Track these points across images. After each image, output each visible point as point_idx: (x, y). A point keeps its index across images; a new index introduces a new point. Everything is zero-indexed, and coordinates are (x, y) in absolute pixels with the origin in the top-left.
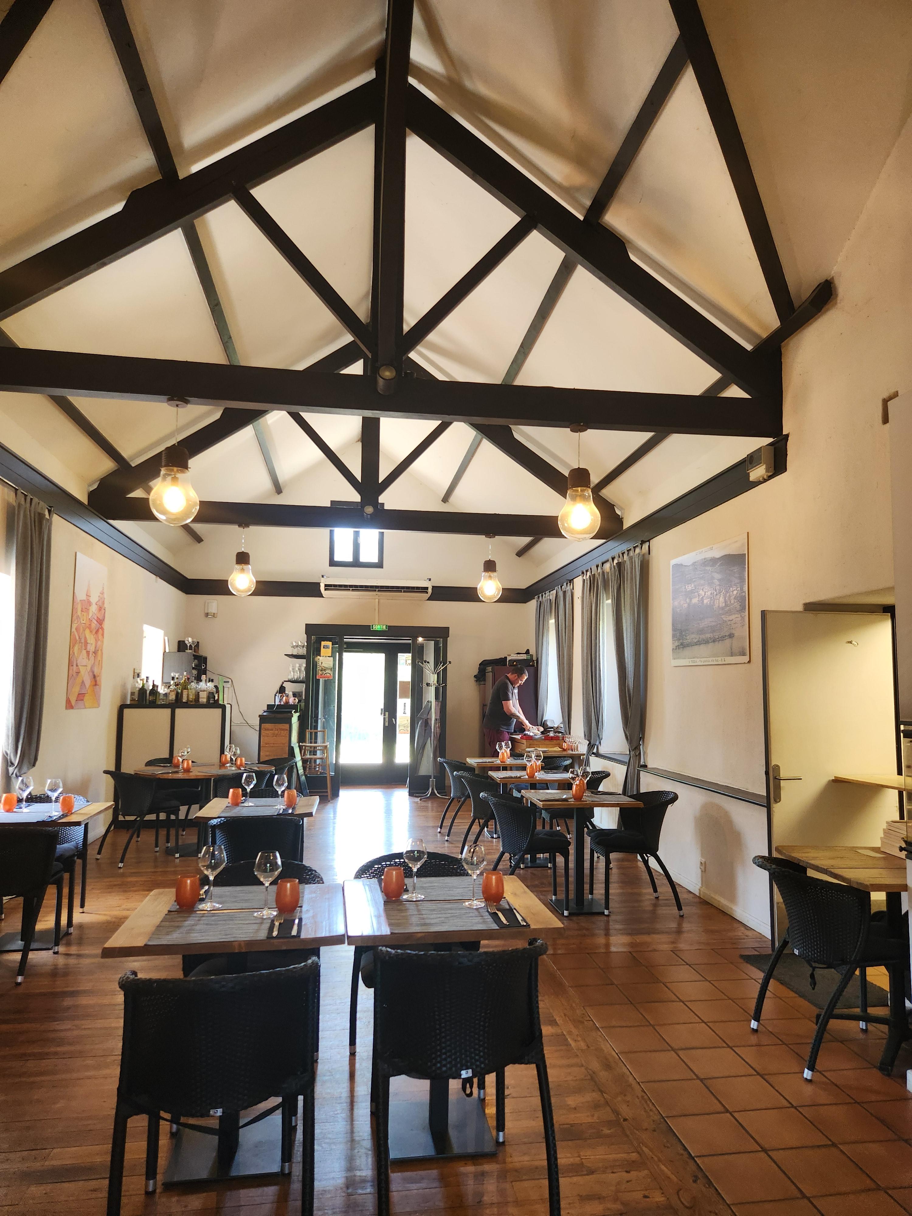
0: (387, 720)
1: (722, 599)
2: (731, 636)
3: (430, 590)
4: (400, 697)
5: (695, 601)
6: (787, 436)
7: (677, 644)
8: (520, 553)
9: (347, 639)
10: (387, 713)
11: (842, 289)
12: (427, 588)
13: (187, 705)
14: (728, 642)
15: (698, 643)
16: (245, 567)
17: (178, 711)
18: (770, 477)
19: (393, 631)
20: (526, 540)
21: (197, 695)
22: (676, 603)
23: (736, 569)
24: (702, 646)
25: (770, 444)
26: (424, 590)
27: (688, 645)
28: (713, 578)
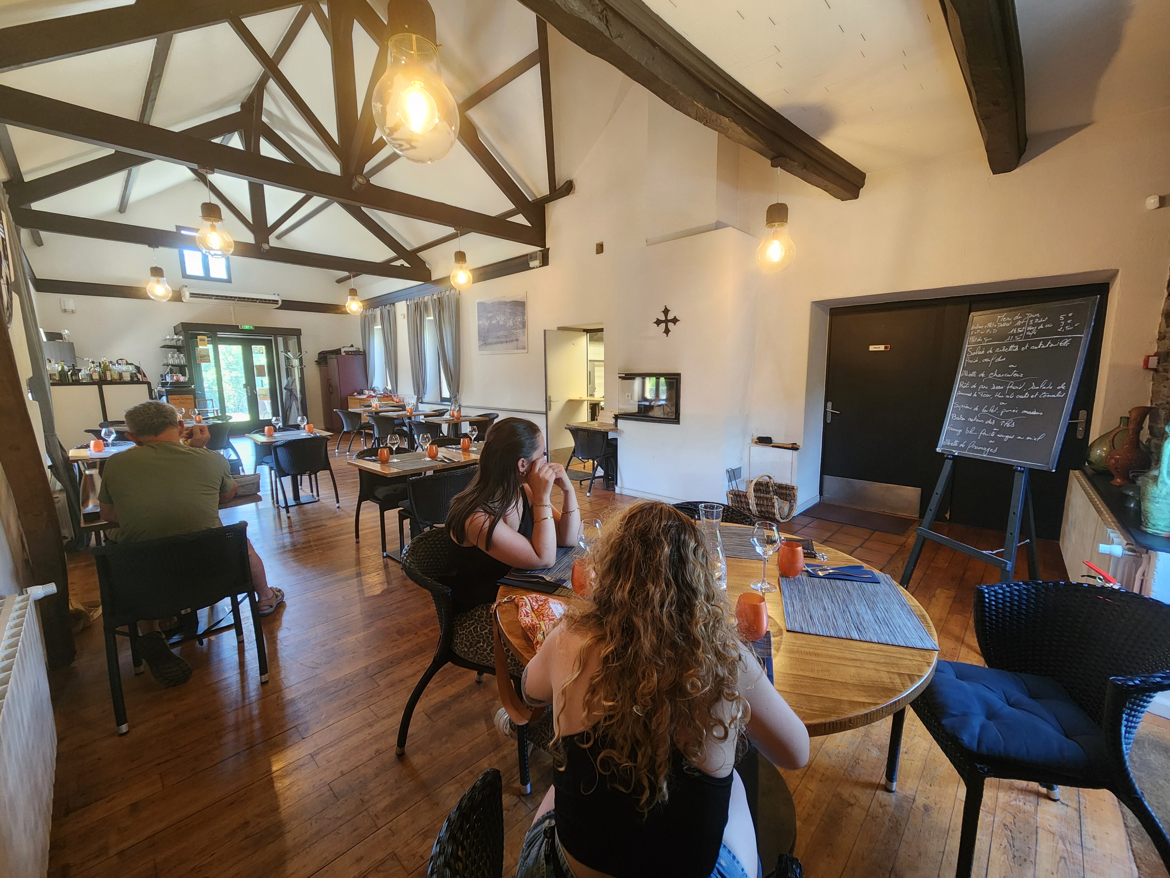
0: (249, 391)
1: (511, 322)
2: (517, 340)
3: (280, 303)
4: (258, 376)
5: (494, 322)
6: (549, 249)
7: (482, 343)
8: (339, 281)
9: (220, 335)
10: (248, 387)
11: (577, 185)
12: (278, 301)
13: (112, 382)
14: (515, 343)
15: (497, 343)
16: (160, 279)
17: (105, 387)
18: (540, 267)
19: (258, 330)
20: (346, 274)
21: (120, 375)
22: (481, 322)
23: (520, 308)
24: (499, 345)
25: (540, 251)
26: (275, 302)
27: (489, 344)
28: (505, 311)
